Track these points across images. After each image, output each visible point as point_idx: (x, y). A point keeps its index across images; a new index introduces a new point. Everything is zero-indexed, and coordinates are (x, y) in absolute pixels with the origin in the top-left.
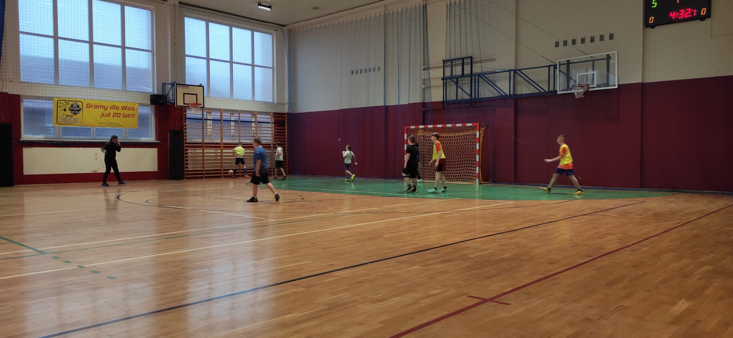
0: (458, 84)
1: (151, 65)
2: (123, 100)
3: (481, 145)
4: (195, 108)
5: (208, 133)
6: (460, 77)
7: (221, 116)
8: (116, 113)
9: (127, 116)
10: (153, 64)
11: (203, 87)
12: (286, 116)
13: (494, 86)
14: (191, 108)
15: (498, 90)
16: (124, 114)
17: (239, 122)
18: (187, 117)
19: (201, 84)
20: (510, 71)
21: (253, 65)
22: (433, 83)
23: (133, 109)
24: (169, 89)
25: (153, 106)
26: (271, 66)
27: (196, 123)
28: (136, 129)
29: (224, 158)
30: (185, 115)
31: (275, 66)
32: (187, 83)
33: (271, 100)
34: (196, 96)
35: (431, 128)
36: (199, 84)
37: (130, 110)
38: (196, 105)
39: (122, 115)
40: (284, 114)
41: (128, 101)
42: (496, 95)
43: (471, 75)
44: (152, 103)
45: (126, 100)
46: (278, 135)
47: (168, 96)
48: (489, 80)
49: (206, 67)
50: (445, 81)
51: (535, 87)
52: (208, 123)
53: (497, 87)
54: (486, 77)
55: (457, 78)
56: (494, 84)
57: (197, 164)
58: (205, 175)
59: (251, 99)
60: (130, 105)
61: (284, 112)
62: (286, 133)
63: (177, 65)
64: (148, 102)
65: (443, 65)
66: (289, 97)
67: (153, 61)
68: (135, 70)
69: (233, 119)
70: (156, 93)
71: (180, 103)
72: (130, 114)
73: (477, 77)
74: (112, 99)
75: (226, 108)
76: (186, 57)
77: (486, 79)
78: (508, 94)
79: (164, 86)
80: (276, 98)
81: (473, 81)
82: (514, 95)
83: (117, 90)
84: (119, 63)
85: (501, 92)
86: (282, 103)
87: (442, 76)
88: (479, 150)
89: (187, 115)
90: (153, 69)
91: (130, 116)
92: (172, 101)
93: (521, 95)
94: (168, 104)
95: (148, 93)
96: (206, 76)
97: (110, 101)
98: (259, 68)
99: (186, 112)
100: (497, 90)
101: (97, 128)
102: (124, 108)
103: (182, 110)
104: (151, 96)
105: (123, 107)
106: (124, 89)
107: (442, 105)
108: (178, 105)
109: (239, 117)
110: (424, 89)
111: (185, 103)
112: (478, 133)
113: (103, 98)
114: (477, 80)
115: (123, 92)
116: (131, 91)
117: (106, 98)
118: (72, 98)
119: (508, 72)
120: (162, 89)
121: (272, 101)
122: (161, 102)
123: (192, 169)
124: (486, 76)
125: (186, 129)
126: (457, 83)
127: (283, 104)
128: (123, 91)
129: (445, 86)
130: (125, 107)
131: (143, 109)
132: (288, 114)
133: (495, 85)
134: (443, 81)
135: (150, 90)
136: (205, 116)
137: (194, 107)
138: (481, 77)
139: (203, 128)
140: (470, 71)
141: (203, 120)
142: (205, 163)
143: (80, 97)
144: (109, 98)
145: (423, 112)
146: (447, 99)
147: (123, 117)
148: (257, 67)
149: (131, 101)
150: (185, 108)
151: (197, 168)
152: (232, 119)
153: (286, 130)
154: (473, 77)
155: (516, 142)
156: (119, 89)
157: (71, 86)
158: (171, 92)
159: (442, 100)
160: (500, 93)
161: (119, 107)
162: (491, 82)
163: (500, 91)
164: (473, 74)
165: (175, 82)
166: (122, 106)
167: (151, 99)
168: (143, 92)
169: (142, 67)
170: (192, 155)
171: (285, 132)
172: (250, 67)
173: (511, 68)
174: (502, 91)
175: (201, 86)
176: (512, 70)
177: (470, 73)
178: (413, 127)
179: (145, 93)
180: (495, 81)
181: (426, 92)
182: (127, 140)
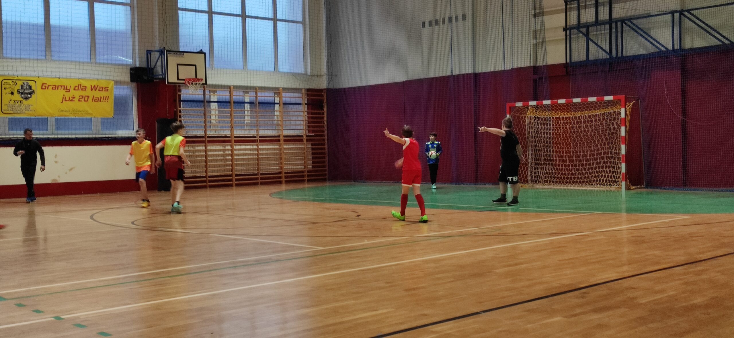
0: (589, 36)
1: (129, 24)
2: (92, 76)
3: (627, 129)
4: (194, 85)
5: (212, 121)
6: (592, 25)
7: (230, 96)
8: (82, 96)
9: (97, 100)
10: (133, 22)
11: (205, 54)
12: (324, 94)
13: (647, 37)
14: (188, 85)
15: (655, 43)
16: (93, 96)
17: (256, 104)
18: (182, 99)
19: (201, 50)
20: (673, 13)
21: (275, 20)
22: (549, 36)
23: (106, 89)
24: (157, 59)
25: (134, 85)
26: (301, 19)
27: (195, 107)
28: (111, 119)
29: (235, 157)
30: (180, 96)
31: (307, 20)
32: (181, 49)
33: (301, 71)
34: (194, 67)
35: (548, 106)
36: (198, 50)
37: (102, 91)
38: (195, 81)
39: (91, 98)
40: (321, 90)
41: (100, 77)
42: (652, 51)
43: (610, 21)
44: (133, 79)
45: (96, 77)
46: (313, 122)
47: (156, 68)
48: (640, 29)
49: (207, 24)
50: (568, 32)
51: (714, 36)
52: (211, 107)
53: (652, 38)
54: (635, 25)
55: (587, 26)
56: (647, 34)
57: (199, 167)
58: (209, 182)
59: (273, 70)
60: (103, 84)
61: (321, 88)
62: (325, 119)
63: (167, 22)
64: (127, 78)
65: (564, 7)
66: (328, 66)
67: (133, 18)
68: (108, 32)
69: (247, 99)
70: (138, 65)
71: (172, 78)
72: (102, 97)
73: (619, 24)
74: (77, 76)
75: (238, 84)
76: (180, 12)
77: (634, 27)
78: (670, 48)
79: (149, 55)
80: (309, 67)
81: (614, 30)
82: (680, 50)
83: (83, 63)
84: (85, 23)
85: (660, 47)
86: (319, 74)
87: (564, 25)
88: (625, 136)
89: (182, 96)
90: (133, 30)
91: (102, 100)
92: (160, 77)
93: (692, 49)
94: (155, 80)
95: (127, 65)
96: (207, 38)
97: (75, 78)
98: (284, 23)
99: (180, 91)
100: (651, 43)
101: (56, 118)
102: (94, 88)
103: (175, 88)
104: (131, 69)
105: (93, 86)
106: (93, 61)
107: (565, 69)
108: (170, 81)
109: (256, 97)
110: (535, 46)
111: (180, 78)
112: (623, 110)
113: (65, 74)
114: (619, 30)
115: (92, 65)
116: (104, 64)
117: (69, 74)
118: (21, 76)
119: (670, 15)
120: (146, 60)
121: (303, 72)
122: (145, 78)
123: (191, 175)
124: (635, 22)
125: (180, 117)
126: (587, 35)
127: (320, 76)
128: (92, 63)
129: (568, 40)
130: (95, 86)
131: (120, 88)
132: (328, 90)
133: (650, 36)
134: (565, 32)
135: (130, 61)
136: (207, 97)
137: (192, 84)
138: (626, 24)
139: (205, 115)
140: (608, 16)
141: (205, 103)
142: (208, 166)
143: (33, 74)
144: (73, 75)
145: (535, 81)
146: (573, 60)
147: (92, 101)
148: (281, 23)
149: (104, 77)
150: (179, 86)
151: (198, 172)
152: (246, 101)
153: (325, 115)
154: (614, 25)
155: (684, 124)
156: (86, 60)
157: (20, 59)
158: (159, 63)
159: (564, 62)
160: (657, 47)
161: (86, 87)
162: (642, 30)
163: (658, 45)
164: (613, 20)
165: (164, 48)
166: (91, 86)
167: (131, 74)
168: (119, 65)
169: (118, 28)
170: (190, 154)
171: (323, 118)
172: (271, 23)
173: (673, 8)
174: (660, 44)
175: (201, 52)
176: (676, 11)
177: (608, 18)
178: (519, 104)
179: (123, 65)
180: (649, 29)
181: (540, 51)
182: (99, 134)
